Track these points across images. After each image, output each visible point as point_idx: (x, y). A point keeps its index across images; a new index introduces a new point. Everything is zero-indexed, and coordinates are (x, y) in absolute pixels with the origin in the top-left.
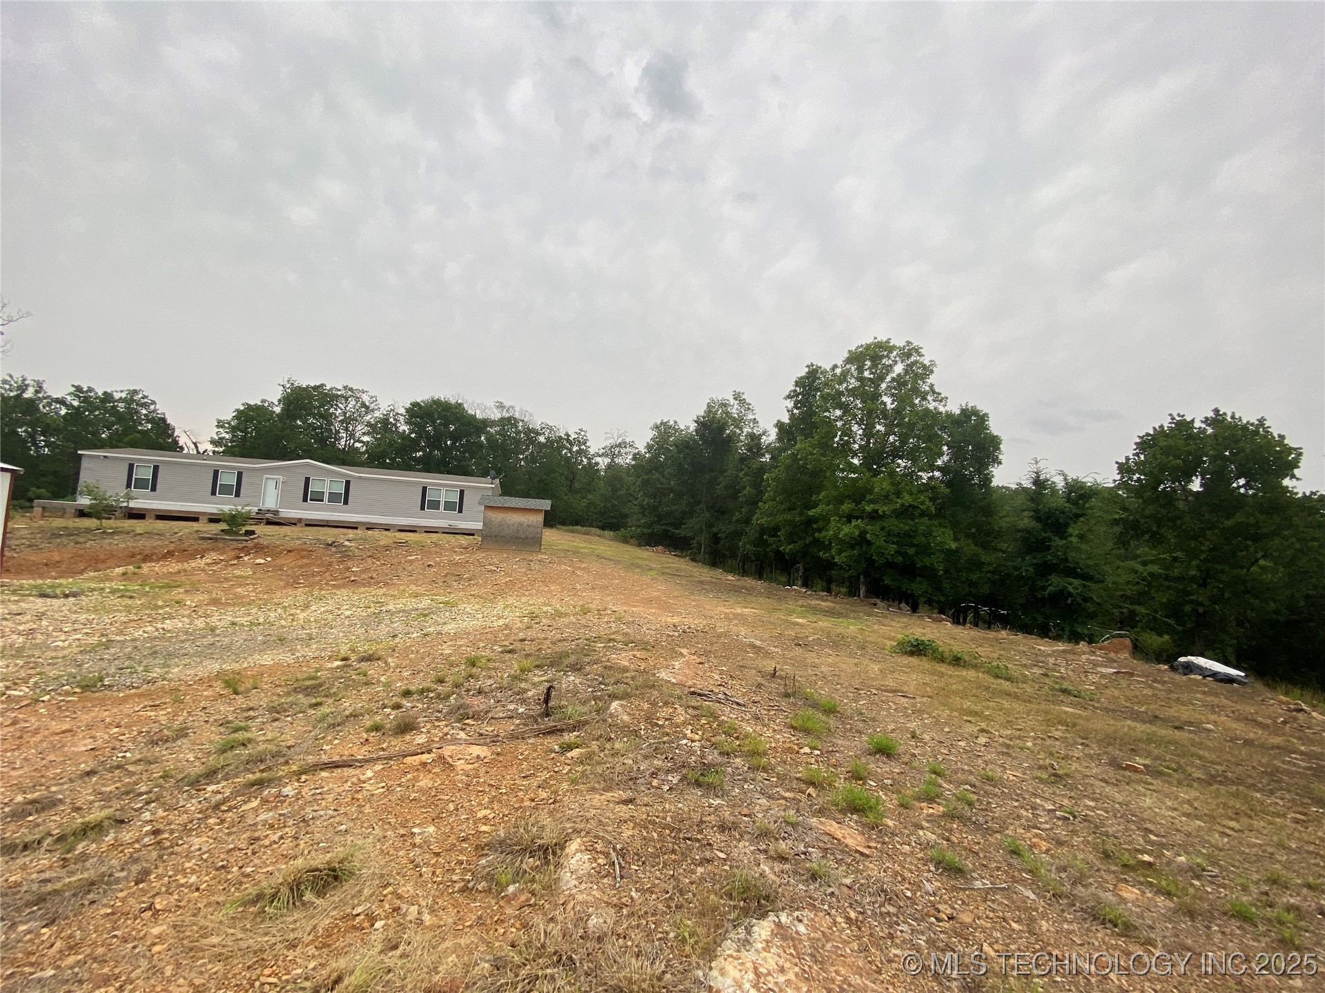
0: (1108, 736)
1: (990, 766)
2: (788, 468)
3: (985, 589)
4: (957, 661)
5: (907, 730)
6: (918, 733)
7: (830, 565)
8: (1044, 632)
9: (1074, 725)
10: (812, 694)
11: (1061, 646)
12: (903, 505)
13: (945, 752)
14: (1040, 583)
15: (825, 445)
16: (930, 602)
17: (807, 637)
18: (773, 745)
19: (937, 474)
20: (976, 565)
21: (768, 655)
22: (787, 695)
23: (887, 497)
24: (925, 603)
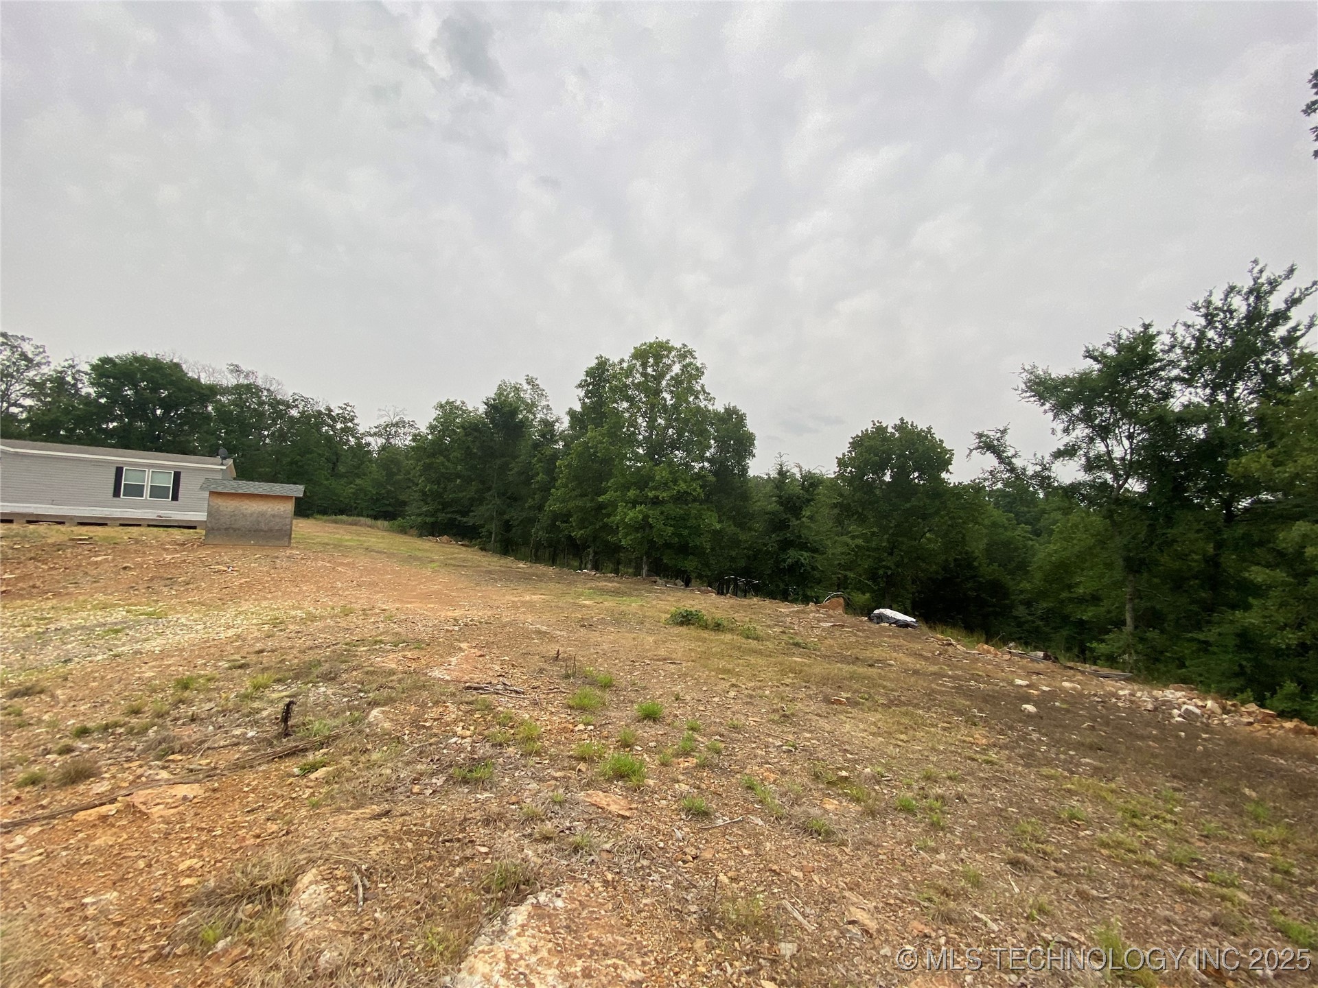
0: (823, 678)
1: (737, 716)
2: (580, 455)
3: (742, 563)
4: (718, 627)
5: (672, 693)
6: (681, 694)
7: (617, 548)
8: (785, 597)
9: (801, 672)
10: (591, 672)
11: (796, 608)
12: (679, 492)
13: (702, 708)
14: (782, 556)
15: (613, 435)
16: (700, 577)
17: (592, 618)
18: (549, 728)
19: (706, 464)
20: (736, 542)
21: (553, 639)
22: (567, 677)
23: (666, 484)
24: (697, 578)
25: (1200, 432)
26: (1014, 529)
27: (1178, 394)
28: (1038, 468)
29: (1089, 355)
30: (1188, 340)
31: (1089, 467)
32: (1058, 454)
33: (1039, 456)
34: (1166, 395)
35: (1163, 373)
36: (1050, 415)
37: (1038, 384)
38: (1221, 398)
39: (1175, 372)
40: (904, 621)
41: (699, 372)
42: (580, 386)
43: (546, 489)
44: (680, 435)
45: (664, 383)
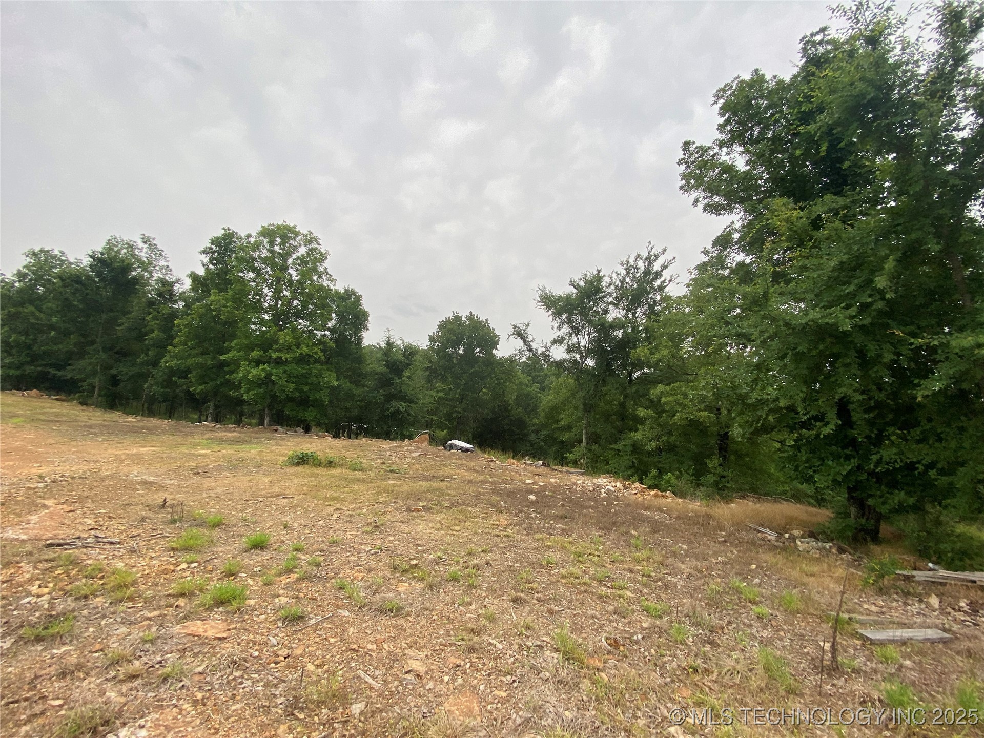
1: (338, 533)
2: (201, 316)
3: (355, 412)
4: (330, 464)
5: (282, 523)
6: (290, 523)
7: (240, 402)
8: (387, 436)
9: (392, 491)
10: (200, 515)
11: (395, 444)
12: (301, 354)
13: (308, 532)
14: (387, 406)
15: (239, 299)
16: (319, 425)
17: (208, 465)
19: (328, 333)
20: (350, 396)
21: (161, 487)
22: (174, 521)
23: (289, 347)
24: (315, 425)
25: (619, 334)
26: (531, 387)
27: (611, 312)
28: (544, 350)
29: (572, 284)
30: (618, 282)
31: (569, 350)
32: (554, 342)
33: (544, 342)
34: (606, 312)
35: (605, 299)
36: (551, 318)
37: (546, 299)
38: (630, 316)
39: (611, 299)
40: (466, 448)
41: (323, 257)
42: (204, 252)
43: (162, 346)
44: (304, 306)
45: (290, 261)
